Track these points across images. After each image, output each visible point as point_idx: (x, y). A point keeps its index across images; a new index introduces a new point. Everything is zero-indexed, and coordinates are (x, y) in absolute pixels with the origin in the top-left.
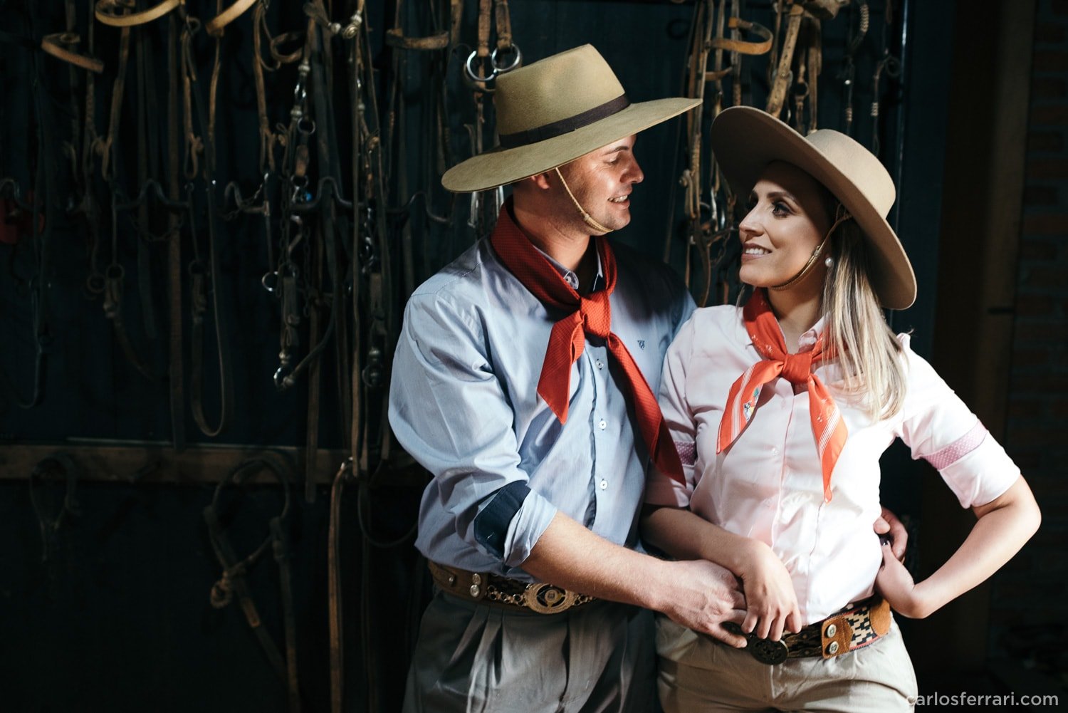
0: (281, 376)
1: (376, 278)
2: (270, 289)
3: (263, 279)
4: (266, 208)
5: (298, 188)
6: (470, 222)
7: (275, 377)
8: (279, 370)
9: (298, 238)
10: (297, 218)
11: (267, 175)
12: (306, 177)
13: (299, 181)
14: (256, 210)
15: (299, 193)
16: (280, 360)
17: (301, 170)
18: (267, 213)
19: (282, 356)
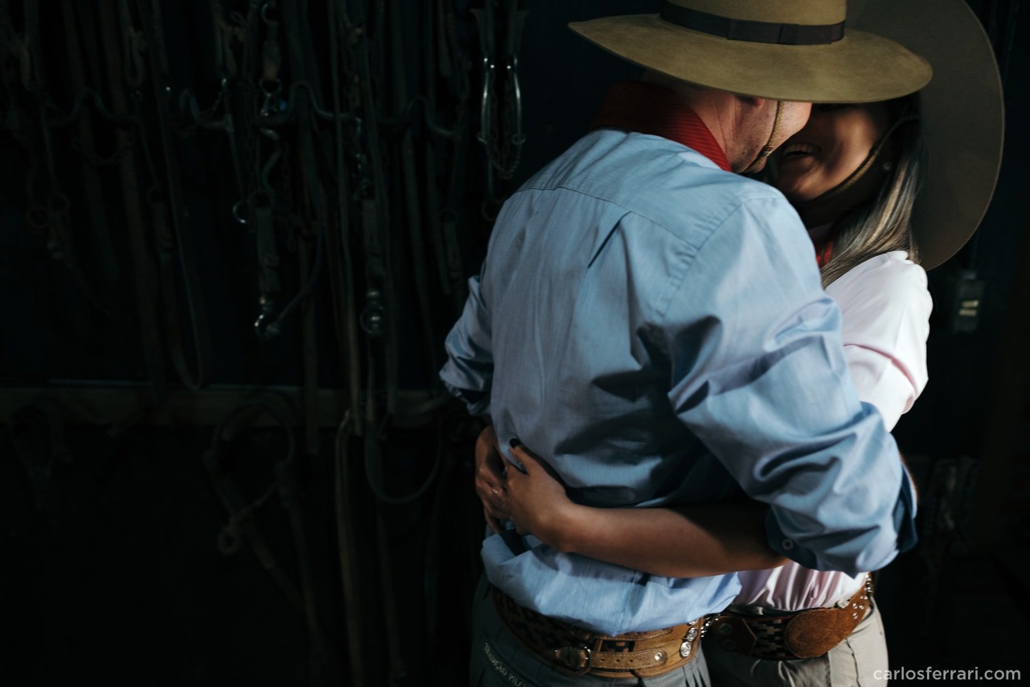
0: (263, 323)
1: (369, 205)
2: (243, 221)
3: (235, 209)
4: (228, 124)
5: (269, 95)
6: (481, 137)
7: (257, 324)
8: (261, 317)
9: (275, 157)
10: (270, 132)
11: (225, 81)
12: (278, 80)
13: (270, 86)
14: (216, 124)
15: (272, 101)
16: (261, 306)
17: (271, 72)
18: (230, 129)
19: (263, 301)
